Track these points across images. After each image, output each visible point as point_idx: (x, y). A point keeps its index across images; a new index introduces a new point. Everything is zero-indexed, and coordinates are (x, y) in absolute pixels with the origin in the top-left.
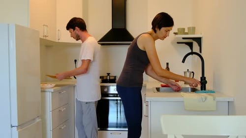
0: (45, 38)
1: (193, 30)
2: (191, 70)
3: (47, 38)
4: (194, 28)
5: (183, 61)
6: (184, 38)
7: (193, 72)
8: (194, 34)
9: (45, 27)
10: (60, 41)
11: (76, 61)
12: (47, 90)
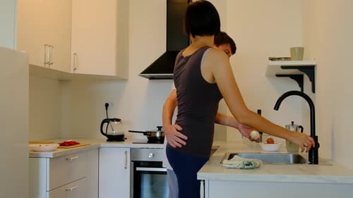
0: (47, 66)
1: (299, 52)
2: (297, 123)
3: (52, 67)
4: (301, 50)
5: (277, 107)
6: (283, 67)
7: (300, 127)
8: (302, 60)
9: (48, 49)
10: (77, 72)
11: (107, 105)
12: (42, 154)
